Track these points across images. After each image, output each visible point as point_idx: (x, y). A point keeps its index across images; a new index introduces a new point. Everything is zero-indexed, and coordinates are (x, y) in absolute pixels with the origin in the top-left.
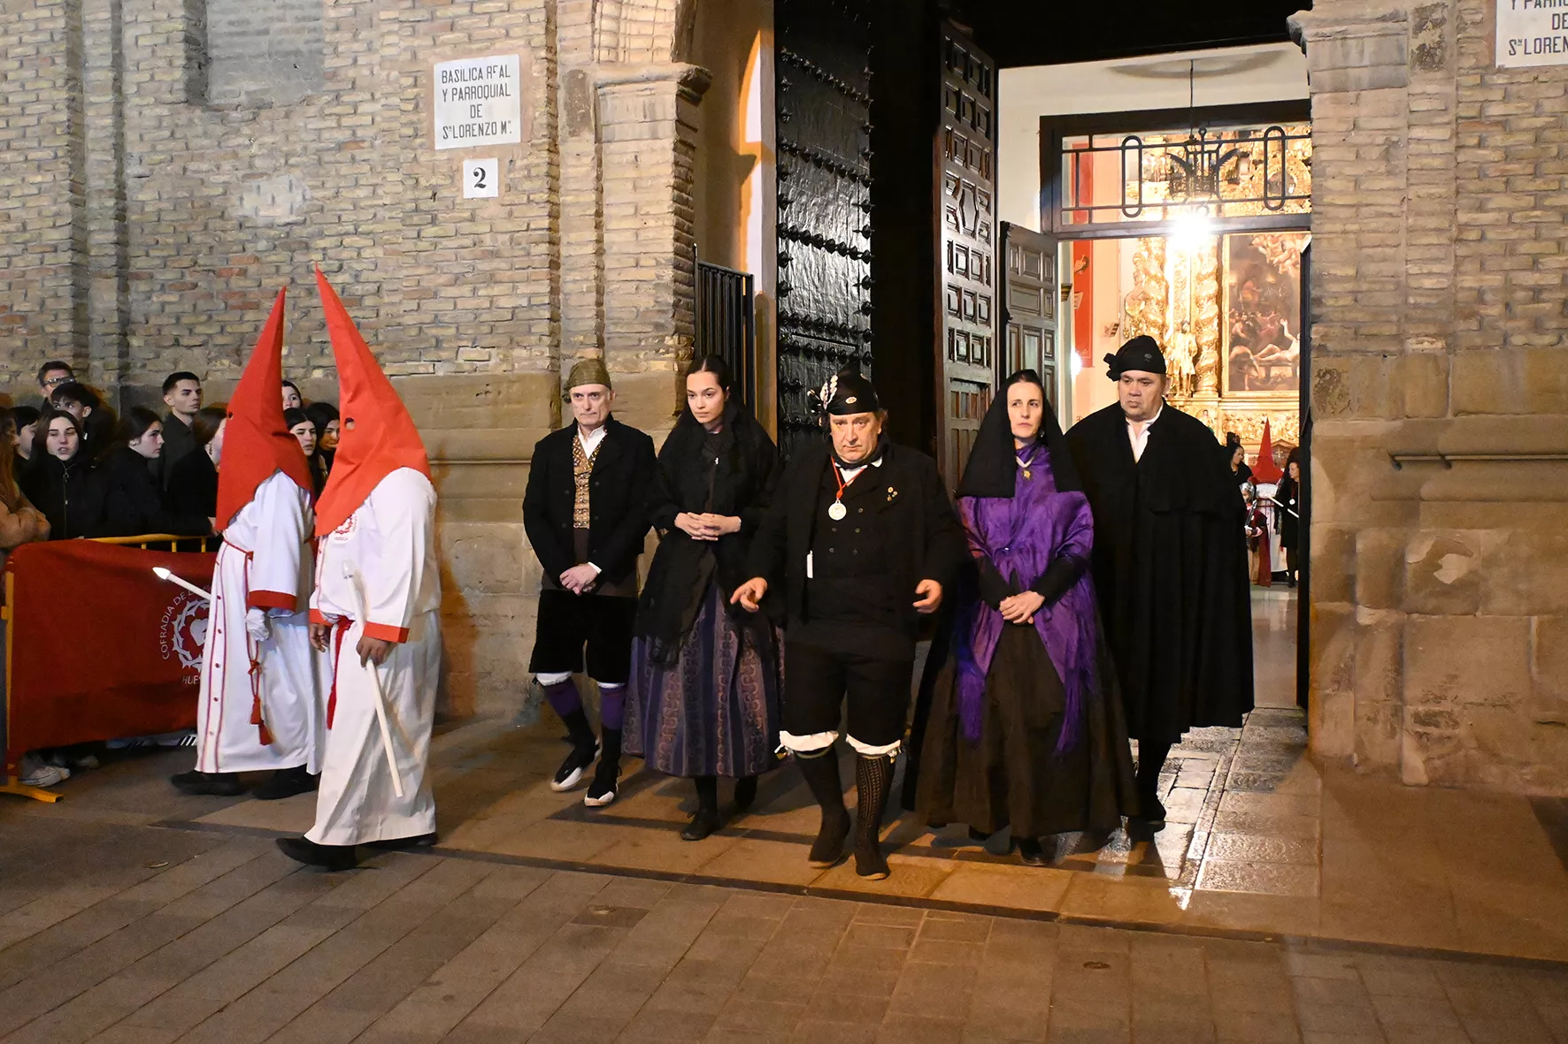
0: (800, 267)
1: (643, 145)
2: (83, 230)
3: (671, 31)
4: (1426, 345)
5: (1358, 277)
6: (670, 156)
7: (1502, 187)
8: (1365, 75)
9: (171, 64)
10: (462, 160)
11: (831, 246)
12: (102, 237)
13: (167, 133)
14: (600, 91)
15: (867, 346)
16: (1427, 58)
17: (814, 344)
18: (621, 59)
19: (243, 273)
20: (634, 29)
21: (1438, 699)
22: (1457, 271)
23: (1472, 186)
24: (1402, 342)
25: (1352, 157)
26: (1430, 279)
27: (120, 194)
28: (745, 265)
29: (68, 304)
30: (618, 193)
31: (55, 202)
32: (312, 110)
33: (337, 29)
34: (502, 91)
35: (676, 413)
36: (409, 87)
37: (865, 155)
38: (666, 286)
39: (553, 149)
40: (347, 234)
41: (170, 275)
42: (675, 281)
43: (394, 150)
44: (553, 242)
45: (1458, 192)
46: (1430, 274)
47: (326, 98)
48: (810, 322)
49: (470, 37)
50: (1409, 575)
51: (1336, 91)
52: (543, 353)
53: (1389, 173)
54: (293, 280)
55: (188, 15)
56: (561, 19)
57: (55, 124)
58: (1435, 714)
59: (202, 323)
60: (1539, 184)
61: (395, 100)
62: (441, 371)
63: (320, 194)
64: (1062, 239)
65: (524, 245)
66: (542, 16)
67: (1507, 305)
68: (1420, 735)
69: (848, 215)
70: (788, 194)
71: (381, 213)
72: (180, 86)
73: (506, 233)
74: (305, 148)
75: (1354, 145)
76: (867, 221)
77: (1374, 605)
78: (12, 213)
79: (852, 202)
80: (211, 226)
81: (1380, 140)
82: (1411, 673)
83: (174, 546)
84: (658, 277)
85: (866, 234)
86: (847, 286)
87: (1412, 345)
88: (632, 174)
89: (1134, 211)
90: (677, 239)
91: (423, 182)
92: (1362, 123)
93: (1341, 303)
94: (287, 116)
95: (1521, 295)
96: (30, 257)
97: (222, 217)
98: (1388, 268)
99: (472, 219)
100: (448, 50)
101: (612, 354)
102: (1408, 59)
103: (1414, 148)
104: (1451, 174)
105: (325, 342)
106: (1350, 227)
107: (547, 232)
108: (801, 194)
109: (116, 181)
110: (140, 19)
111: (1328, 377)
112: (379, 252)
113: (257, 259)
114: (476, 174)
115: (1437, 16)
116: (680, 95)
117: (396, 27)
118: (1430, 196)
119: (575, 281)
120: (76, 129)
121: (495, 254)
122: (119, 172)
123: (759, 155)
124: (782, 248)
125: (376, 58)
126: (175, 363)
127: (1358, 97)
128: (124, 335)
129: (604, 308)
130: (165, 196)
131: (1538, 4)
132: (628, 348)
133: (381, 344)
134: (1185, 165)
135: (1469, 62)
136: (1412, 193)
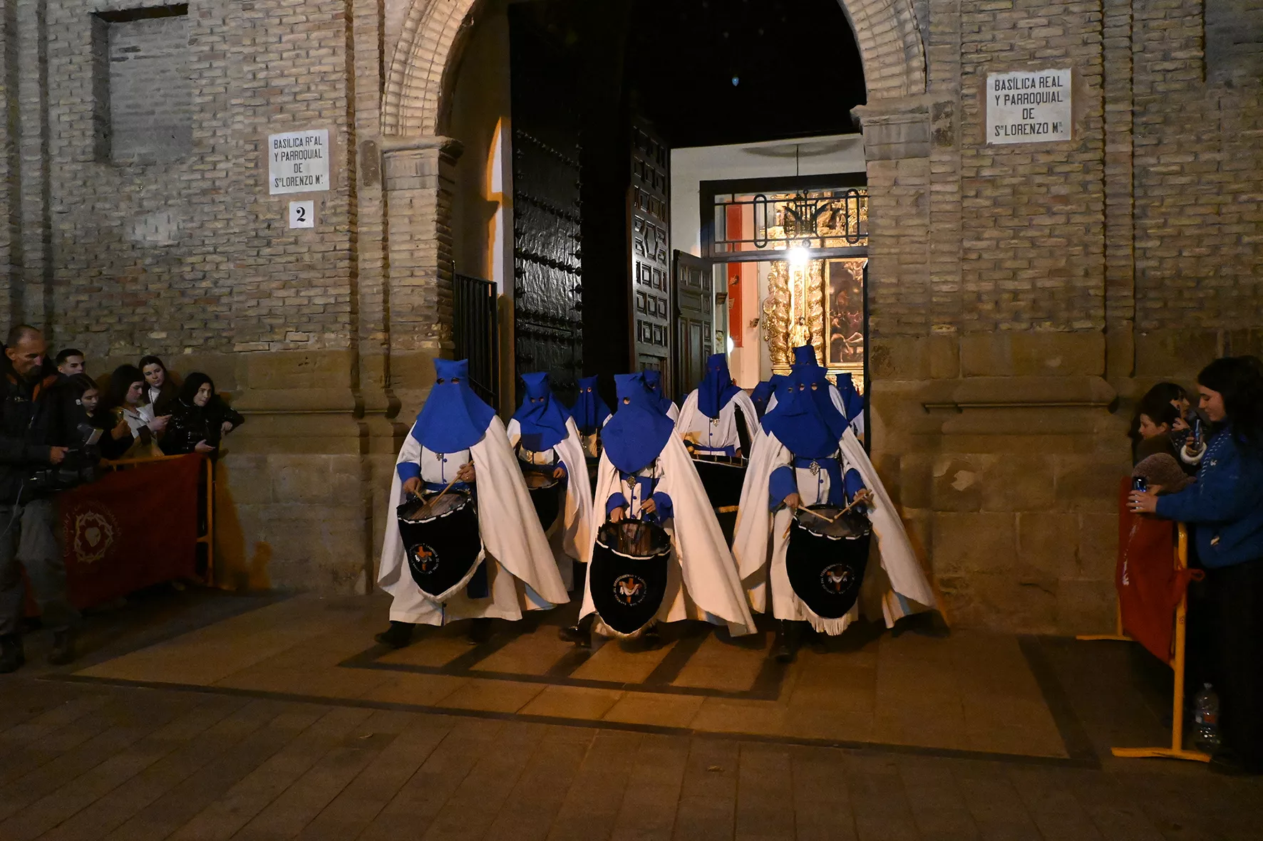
0: (531, 277)
1: (417, 192)
2: (19, 249)
3: (435, 114)
4: (944, 330)
5: (898, 285)
6: (434, 200)
7: (992, 224)
8: (902, 148)
9: (83, 134)
10: (289, 201)
11: (553, 264)
12: (33, 254)
13: (80, 183)
14: (385, 155)
15: (580, 332)
16: (942, 138)
17: (542, 330)
18: (400, 133)
19: (135, 280)
20: (409, 113)
21: (956, 570)
22: (964, 281)
23: (973, 223)
24: (928, 328)
25: (893, 203)
26: (946, 285)
27: (46, 224)
28: (492, 276)
29: (7, 302)
30: (399, 226)
32: (184, 167)
33: (202, 111)
34: (316, 154)
36: (251, 151)
37: (577, 204)
38: (432, 290)
39: (353, 194)
40: (209, 253)
41: (82, 281)
42: (439, 286)
43: (243, 194)
44: (353, 259)
45: (963, 227)
46: (945, 282)
47: (195, 159)
48: (538, 315)
49: (294, 116)
50: (936, 481)
51: (882, 159)
52: (345, 336)
53: (919, 215)
54: (170, 286)
55: (96, 100)
56: (358, 105)
58: (954, 579)
59: (105, 316)
60: (1016, 222)
61: (242, 160)
62: (275, 348)
63: (190, 225)
64: (716, 262)
65: (332, 261)
66: (343, 103)
67: (996, 303)
68: (944, 594)
69: (565, 243)
70: (522, 229)
71: (233, 239)
72: (91, 149)
73: (320, 252)
74: (180, 194)
75: (895, 196)
76: (579, 247)
79: (568, 234)
80: (112, 247)
81: (912, 192)
82: (937, 552)
84: (427, 283)
85: (578, 256)
86: (564, 291)
87: (935, 329)
88: (408, 212)
89: (762, 243)
90: (439, 257)
91: (261, 217)
92: (901, 182)
93: (890, 301)
94: (166, 171)
95: (1006, 296)
97: (120, 241)
98: (918, 278)
99: (296, 242)
100: (278, 126)
101: (395, 336)
102: (929, 136)
103: (934, 198)
104: (959, 215)
105: (193, 329)
106: (893, 251)
107: (348, 252)
108: (531, 229)
109: (43, 215)
110: (61, 102)
111: (880, 351)
112: (231, 266)
113: (145, 271)
114: (298, 212)
115: (948, 109)
116: (441, 158)
117: (242, 110)
118: (946, 230)
119: (369, 286)
120: (14, 179)
121: (311, 267)
122: (46, 209)
123: (501, 202)
124: (518, 264)
125: (229, 132)
127: (897, 162)
128: (49, 324)
129: (389, 305)
130: (79, 226)
131: (1013, 102)
132: (406, 332)
133: (233, 329)
134: (795, 214)
135: (969, 140)
136: (933, 227)
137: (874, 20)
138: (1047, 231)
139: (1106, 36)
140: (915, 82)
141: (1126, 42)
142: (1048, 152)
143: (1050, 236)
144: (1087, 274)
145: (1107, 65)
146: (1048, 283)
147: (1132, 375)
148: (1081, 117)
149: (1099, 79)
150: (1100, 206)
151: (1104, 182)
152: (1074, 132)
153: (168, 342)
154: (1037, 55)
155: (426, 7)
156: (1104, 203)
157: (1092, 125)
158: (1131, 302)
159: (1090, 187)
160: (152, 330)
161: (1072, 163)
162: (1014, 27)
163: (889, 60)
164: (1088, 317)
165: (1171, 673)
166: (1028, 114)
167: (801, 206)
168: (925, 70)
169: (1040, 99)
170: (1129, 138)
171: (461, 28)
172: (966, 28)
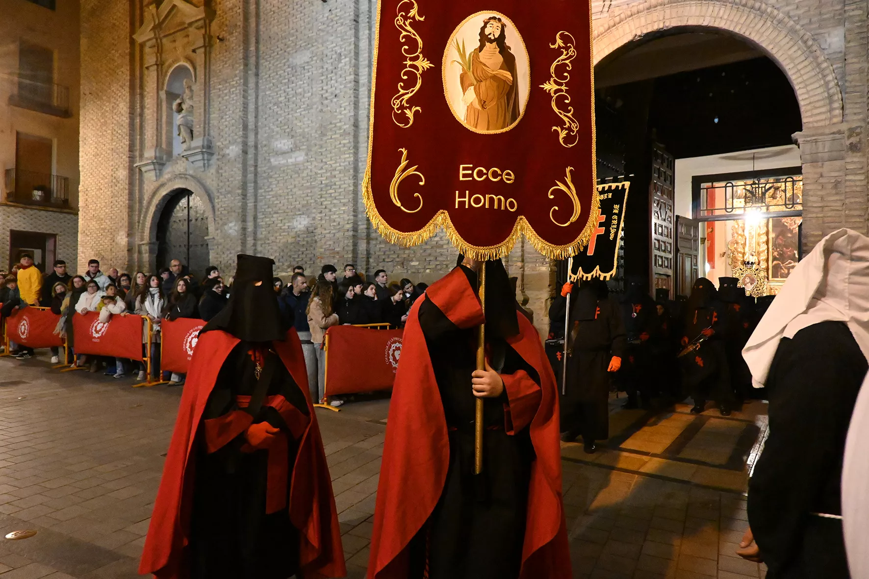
2: (357, 224)
8: (826, 156)
12: (362, 227)
15: (622, 261)
16: (853, 148)
25: (820, 188)
29: (351, 248)
31: (348, 216)
35: (549, 286)
51: (813, 162)
53: (837, 194)
57: (349, 191)
59: (392, 254)
64: (701, 221)
75: (821, 183)
78: (336, 220)
81: (833, 181)
83: (379, 328)
89: (731, 210)
92: (824, 175)
96: (340, 233)
101: (527, 264)
102: (845, 148)
103: (848, 183)
104: (866, 193)
105: (431, 260)
106: (819, 215)
115: (858, 130)
118: (855, 202)
120: (355, 192)
126: (383, 267)
127: (823, 164)
128: (368, 258)
129: (525, 248)
132: (533, 262)
133: (448, 261)
134: (751, 192)
136: (847, 201)
137: (808, 83)
140: (835, 116)
153: (420, 267)
160: (412, 261)
163: (818, 104)
167: (756, 188)
168: (843, 108)
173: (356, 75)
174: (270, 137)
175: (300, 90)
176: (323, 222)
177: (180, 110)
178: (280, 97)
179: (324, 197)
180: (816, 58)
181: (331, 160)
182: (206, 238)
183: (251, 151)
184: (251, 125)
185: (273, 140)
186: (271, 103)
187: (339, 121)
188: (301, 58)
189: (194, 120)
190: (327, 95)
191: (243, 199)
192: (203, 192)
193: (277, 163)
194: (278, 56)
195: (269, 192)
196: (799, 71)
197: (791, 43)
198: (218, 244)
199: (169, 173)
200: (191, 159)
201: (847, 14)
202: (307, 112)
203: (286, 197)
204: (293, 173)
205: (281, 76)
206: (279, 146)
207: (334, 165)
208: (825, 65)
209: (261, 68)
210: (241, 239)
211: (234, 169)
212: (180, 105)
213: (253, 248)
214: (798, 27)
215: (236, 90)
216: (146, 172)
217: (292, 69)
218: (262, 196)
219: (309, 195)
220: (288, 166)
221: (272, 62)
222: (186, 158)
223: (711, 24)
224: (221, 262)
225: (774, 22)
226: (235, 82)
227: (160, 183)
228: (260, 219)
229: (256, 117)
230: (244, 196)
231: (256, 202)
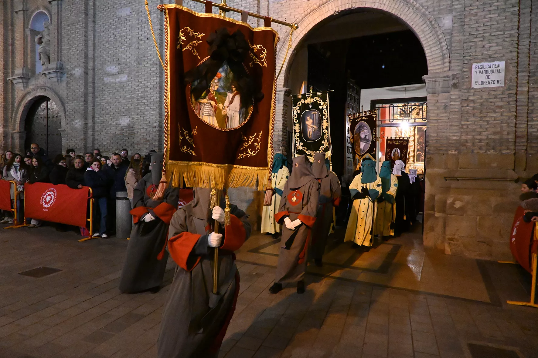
2: (161, 123)
3: (283, 81)
4: (453, 152)
5: (437, 136)
6: (282, 108)
7: (473, 116)
8: (440, 89)
16: (455, 86)
21: (454, 235)
22: (461, 135)
23: (466, 115)
24: (448, 152)
25: (436, 108)
29: (158, 138)
31: (156, 117)
38: (280, 136)
42: (282, 135)
45: (462, 117)
46: (454, 136)
50: (448, 205)
51: (433, 93)
53: (446, 112)
57: (157, 101)
58: (453, 238)
60: (482, 115)
67: (473, 143)
68: (450, 243)
75: (437, 106)
77: (440, 212)
78: (148, 120)
81: (444, 105)
82: (447, 228)
84: (279, 134)
87: (450, 152)
89: (392, 121)
90: (283, 126)
92: (439, 101)
93: (433, 142)
95: (477, 141)
96: (150, 129)
98: (444, 134)
102: (450, 85)
103: (451, 106)
104: (461, 113)
106: (436, 125)
111: (428, 159)
115: (457, 76)
116: (284, 95)
118: (455, 118)
120: (160, 102)
127: (438, 95)
131: (482, 73)
134: (404, 111)
135: (465, 87)
136: (451, 117)
137: (431, 46)
138: (493, 119)
139: (519, 49)
140: (446, 67)
141: (528, 51)
142: (495, 91)
143: (494, 120)
144: (508, 134)
145: (519, 59)
146: (493, 137)
147: (525, 170)
148: (508, 78)
149: (516, 64)
150: (514, 110)
151: (516, 101)
152: (505, 83)
154: (492, 57)
155: (281, 47)
156: (516, 109)
157: (512, 81)
158: (526, 144)
159: (511, 103)
161: (504, 94)
162: (484, 47)
163: (436, 60)
164: (508, 149)
165: (531, 276)
166: (488, 77)
167: (406, 108)
168: (450, 63)
169: (492, 72)
170: (527, 85)
171: (292, 53)
172: (466, 48)
173: (160, 25)
174: (103, 64)
175: (124, 34)
176: (140, 121)
177: (40, 42)
178: (110, 37)
179: (141, 105)
180: (436, 32)
181: (144, 81)
182: (60, 129)
183: (91, 73)
184: (90, 55)
185: (106, 66)
186: (104, 41)
187: (150, 55)
188: (125, 12)
189: (51, 50)
190: (142, 38)
191: (85, 104)
192: (57, 99)
193: (108, 81)
194: (109, 10)
195: (103, 100)
196: (427, 39)
197: (423, 22)
198: (68, 134)
199: (33, 85)
200: (48, 76)
201: (454, 7)
202: (129, 48)
203: (115, 104)
204: (119, 88)
205: (111, 24)
206: (110, 70)
207: (146, 84)
208: (441, 36)
209: (97, 17)
210: (84, 131)
211: (79, 84)
212: (40, 39)
213: (92, 137)
214: (427, 13)
215: (80, 31)
216: (16, 83)
217: (119, 20)
218: (98, 102)
219: (130, 103)
220: (116, 83)
221: (105, 13)
222: (45, 75)
223: (379, 8)
224: (70, 146)
225: (414, 9)
226: (79, 26)
227: (26, 92)
228: (96, 118)
229: (94, 50)
230: (86, 102)
231: (94, 106)
